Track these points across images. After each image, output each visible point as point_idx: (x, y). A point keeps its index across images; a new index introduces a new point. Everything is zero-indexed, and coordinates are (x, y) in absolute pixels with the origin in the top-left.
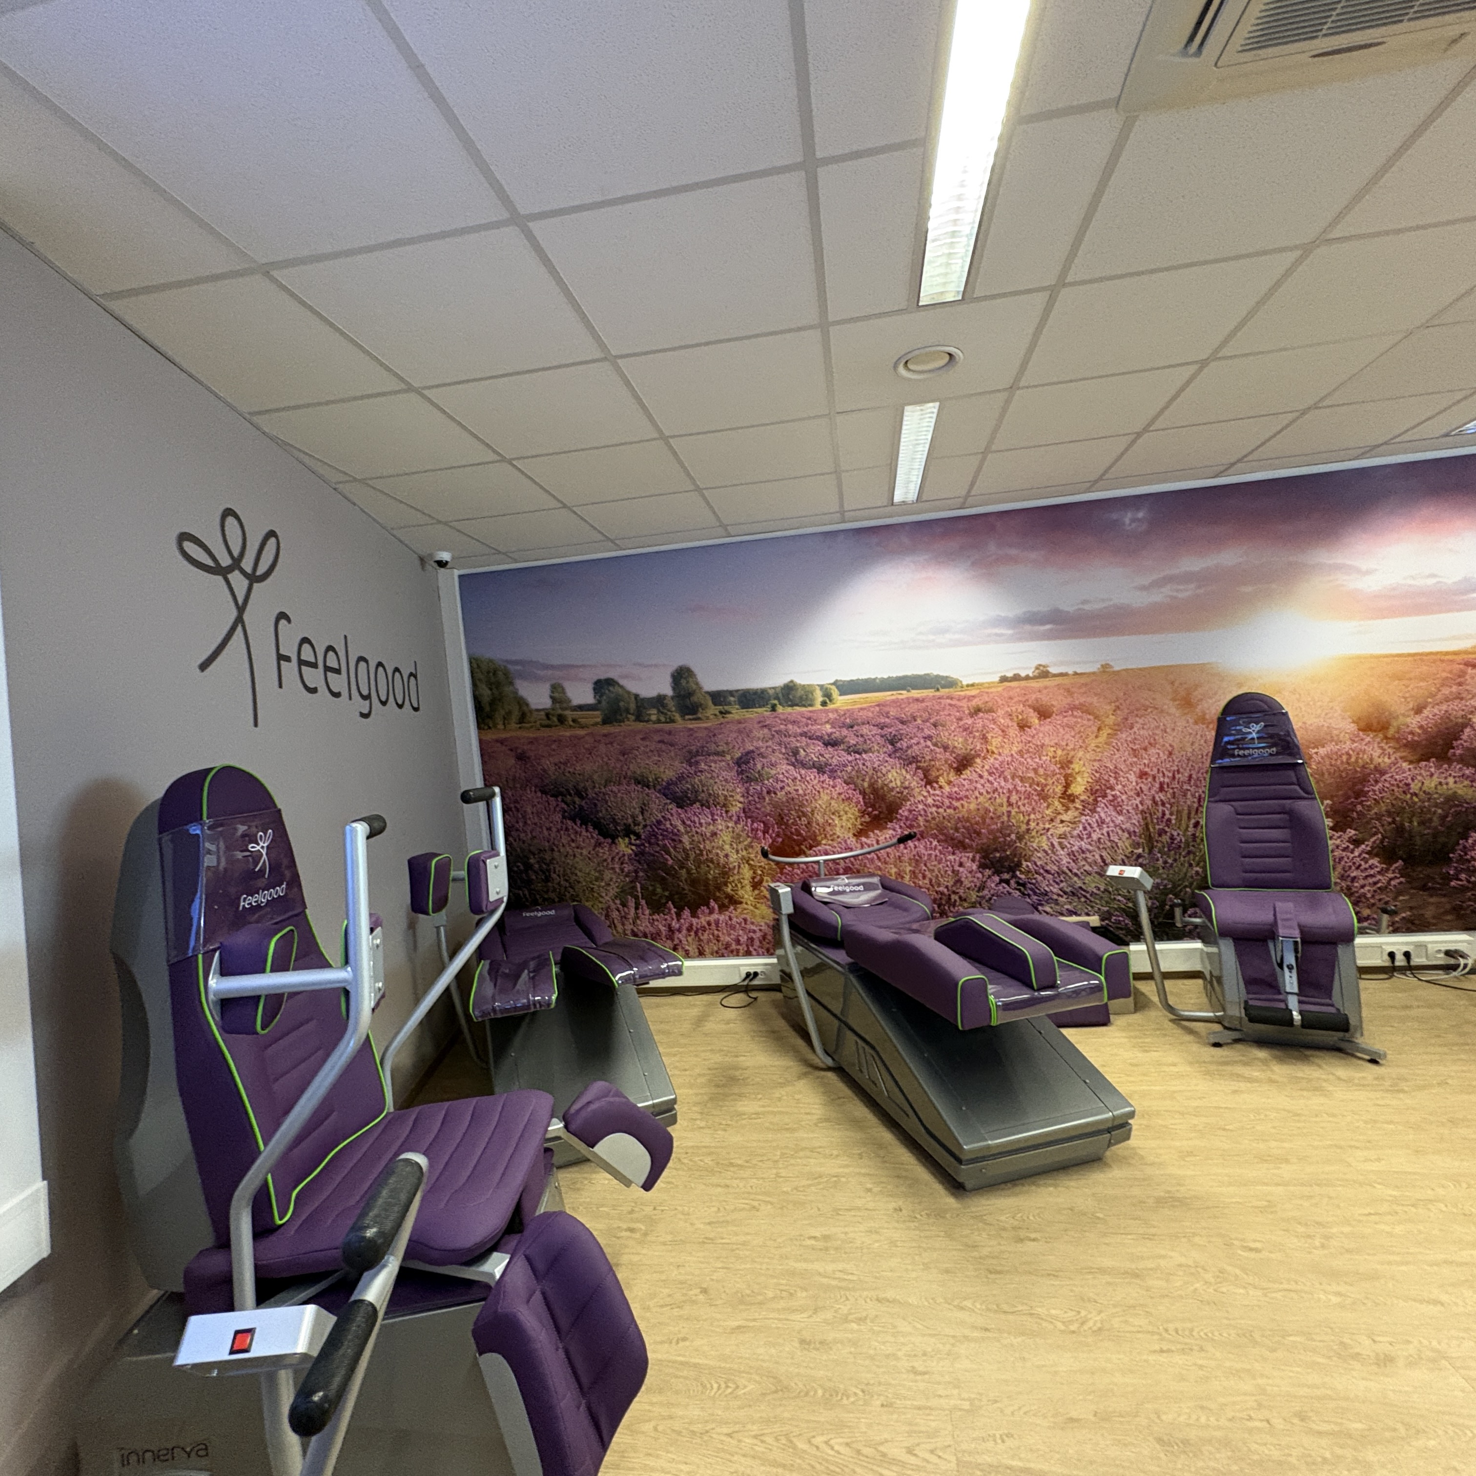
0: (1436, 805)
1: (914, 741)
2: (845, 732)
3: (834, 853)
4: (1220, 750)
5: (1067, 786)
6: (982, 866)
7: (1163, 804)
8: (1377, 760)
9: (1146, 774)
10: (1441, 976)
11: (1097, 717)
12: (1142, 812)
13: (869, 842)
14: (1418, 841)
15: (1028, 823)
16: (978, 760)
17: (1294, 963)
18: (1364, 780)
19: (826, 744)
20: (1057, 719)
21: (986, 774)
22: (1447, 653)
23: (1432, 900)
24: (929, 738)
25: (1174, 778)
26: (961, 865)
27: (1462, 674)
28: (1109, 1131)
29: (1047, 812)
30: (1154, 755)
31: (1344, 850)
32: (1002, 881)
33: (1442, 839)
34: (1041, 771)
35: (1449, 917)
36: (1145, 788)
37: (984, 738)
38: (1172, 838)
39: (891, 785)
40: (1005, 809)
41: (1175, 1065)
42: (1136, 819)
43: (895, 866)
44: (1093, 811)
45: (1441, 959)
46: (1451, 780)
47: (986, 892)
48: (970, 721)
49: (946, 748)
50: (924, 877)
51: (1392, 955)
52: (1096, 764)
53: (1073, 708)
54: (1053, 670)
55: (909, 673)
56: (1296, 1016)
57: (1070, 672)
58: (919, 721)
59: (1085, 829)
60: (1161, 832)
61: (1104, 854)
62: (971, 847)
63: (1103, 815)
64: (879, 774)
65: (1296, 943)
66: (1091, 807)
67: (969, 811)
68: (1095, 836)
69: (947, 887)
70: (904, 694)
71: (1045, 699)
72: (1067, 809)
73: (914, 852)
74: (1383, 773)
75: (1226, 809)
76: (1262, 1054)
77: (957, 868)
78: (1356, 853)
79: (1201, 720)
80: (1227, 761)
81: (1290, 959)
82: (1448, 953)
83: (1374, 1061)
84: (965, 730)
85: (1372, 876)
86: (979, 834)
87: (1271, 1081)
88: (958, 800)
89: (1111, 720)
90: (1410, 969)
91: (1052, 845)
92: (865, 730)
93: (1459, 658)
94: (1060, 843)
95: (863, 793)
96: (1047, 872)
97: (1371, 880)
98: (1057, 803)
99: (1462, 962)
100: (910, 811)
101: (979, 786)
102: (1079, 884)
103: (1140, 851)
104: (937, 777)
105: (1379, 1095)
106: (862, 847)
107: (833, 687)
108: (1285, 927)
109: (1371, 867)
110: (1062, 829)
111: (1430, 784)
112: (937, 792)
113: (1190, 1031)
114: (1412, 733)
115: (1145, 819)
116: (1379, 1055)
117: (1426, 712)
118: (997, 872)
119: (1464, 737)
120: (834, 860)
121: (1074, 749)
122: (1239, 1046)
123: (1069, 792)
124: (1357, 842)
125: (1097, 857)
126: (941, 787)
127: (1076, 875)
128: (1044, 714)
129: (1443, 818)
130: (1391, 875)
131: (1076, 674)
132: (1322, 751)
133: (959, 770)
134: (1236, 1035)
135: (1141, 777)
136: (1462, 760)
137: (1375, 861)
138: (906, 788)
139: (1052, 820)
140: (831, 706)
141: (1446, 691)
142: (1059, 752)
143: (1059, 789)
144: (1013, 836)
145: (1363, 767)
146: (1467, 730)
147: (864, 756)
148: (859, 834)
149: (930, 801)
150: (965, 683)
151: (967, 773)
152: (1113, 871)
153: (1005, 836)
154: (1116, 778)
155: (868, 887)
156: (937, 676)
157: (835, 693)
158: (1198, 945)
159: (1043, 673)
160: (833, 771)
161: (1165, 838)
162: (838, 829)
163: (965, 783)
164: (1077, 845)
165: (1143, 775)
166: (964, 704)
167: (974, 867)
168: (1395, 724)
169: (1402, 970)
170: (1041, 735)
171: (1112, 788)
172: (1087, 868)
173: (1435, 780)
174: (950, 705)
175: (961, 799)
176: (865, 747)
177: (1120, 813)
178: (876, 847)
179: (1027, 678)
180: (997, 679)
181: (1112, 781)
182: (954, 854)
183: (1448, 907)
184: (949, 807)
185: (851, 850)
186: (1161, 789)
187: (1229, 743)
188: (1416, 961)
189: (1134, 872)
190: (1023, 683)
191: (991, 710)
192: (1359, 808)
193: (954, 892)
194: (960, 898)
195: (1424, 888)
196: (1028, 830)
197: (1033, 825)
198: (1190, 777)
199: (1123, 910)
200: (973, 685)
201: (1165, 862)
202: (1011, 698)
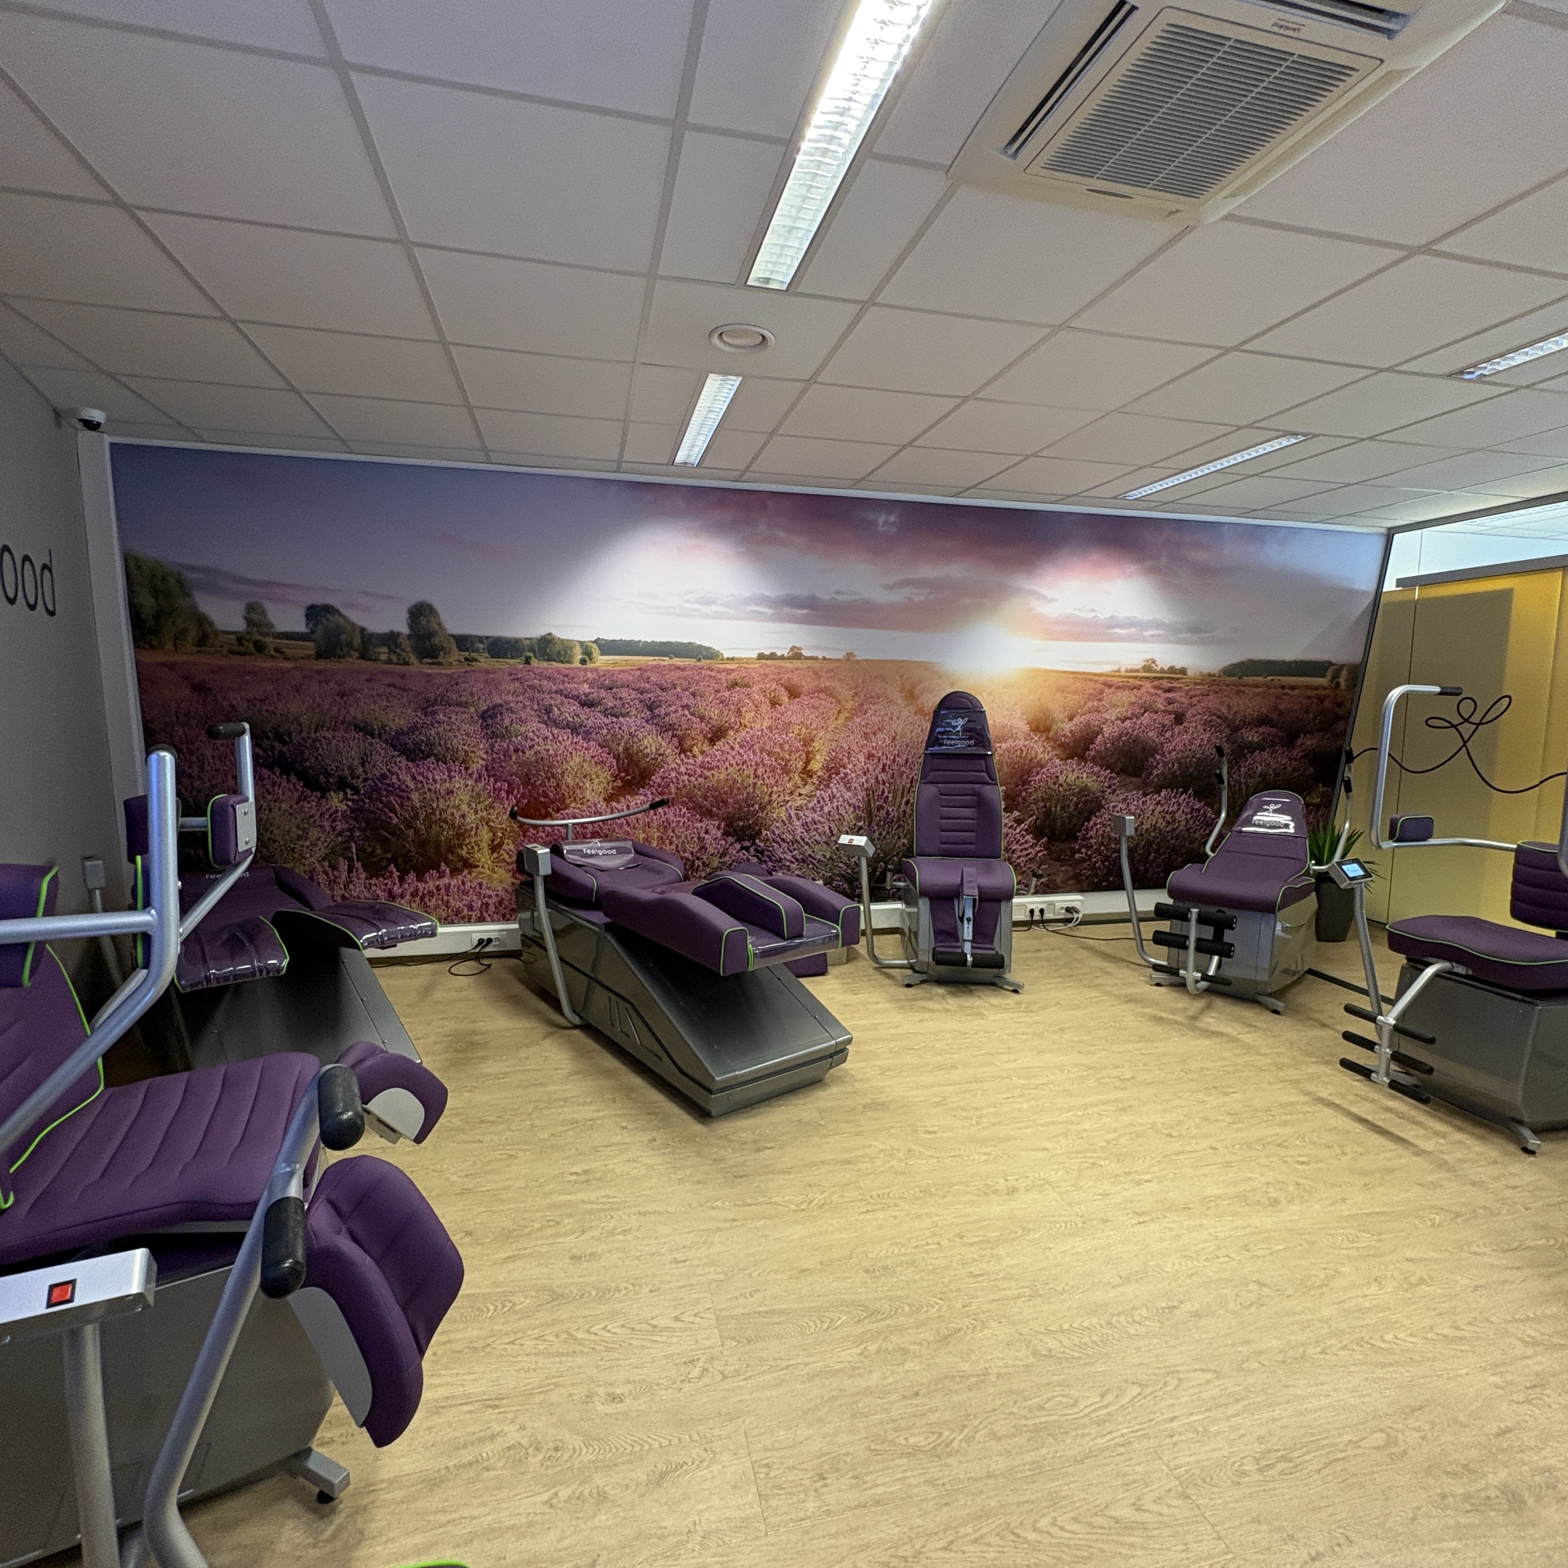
0: (1074, 794)
1: (673, 708)
2: (603, 693)
3: (583, 817)
4: (934, 739)
5: (807, 762)
6: (726, 834)
7: (884, 783)
8: (1040, 756)
9: (873, 755)
10: (1060, 927)
11: (838, 701)
12: (867, 789)
13: (619, 807)
14: (1059, 823)
15: (770, 795)
16: (731, 733)
17: (971, 916)
18: (1029, 772)
19: (583, 704)
20: (805, 699)
21: (737, 747)
22: (1095, 675)
23: (1063, 869)
24: (687, 707)
25: (894, 761)
26: (707, 832)
27: (1101, 692)
28: (831, 1056)
29: (789, 785)
30: (882, 739)
31: (1011, 827)
32: (742, 848)
33: (1074, 821)
34: (786, 747)
35: (1072, 882)
36: (871, 768)
37: (739, 712)
38: (888, 813)
39: (645, 751)
40: (751, 781)
41: (877, 1003)
42: (861, 795)
43: (644, 832)
44: (827, 786)
45: (1062, 915)
46: (1085, 775)
47: (727, 858)
48: (727, 694)
49: (702, 718)
50: (671, 844)
51: (1032, 911)
52: (834, 744)
53: (821, 691)
54: (806, 653)
55: (673, 640)
56: (969, 958)
57: (820, 657)
58: (679, 690)
59: (819, 802)
60: (880, 808)
61: (832, 825)
62: (717, 815)
63: (835, 790)
64: (635, 740)
65: (974, 900)
66: (825, 782)
67: (718, 781)
68: (826, 809)
69: (692, 853)
70: (666, 661)
71: (796, 680)
72: (805, 784)
73: (664, 818)
74: (1042, 767)
75: (933, 789)
76: (940, 990)
77: (702, 835)
78: (1018, 830)
79: (920, 711)
80: (936, 749)
81: (969, 913)
82: (1069, 910)
83: (1015, 991)
84: (722, 702)
85: (1026, 849)
86: (725, 803)
87: (947, 1010)
88: (709, 769)
89: (850, 705)
90: (1043, 922)
91: (790, 816)
92: (624, 693)
93: (1102, 679)
94: (797, 815)
95: (617, 757)
96: (783, 840)
97: (1025, 853)
98: (797, 778)
99: (1076, 916)
100: (663, 778)
101: (730, 757)
102: (809, 852)
103: (861, 823)
104: (692, 746)
105: (1017, 1015)
106: (612, 812)
107: (595, 646)
108: (968, 887)
109: (1026, 842)
110: (799, 802)
111: (1072, 777)
112: (691, 761)
113: (890, 977)
114: (1064, 736)
115: (868, 795)
116: (1019, 986)
117: (1075, 720)
118: (739, 840)
119: (1097, 741)
120: (582, 824)
121: (816, 729)
122: (924, 986)
123: (809, 768)
124: (1019, 821)
125: (827, 828)
126: (694, 756)
127: (807, 843)
128: (794, 693)
129: (1076, 805)
130: (1038, 849)
131: (824, 658)
132: (1004, 746)
133: (712, 741)
134: (924, 977)
135: (868, 758)
136: (1093, 760)
137: (1029, 837)
138: (660, 755)
139: (792, 793)
140: (590, 665)
141: (1090, 704)
142: (804, 730)
143: (800, 765)
144: (757, 807)
145: (1031, 761)
146: (1100, 736)
147: (621, 719)
148: (609, 799)
149: (683, 769)
150: (725, 656)
151: (719, 744)
152: (844, 839)
153: (749, 806)
154: (848, 758)
155: (621, 851)
156: (700, 646)
157: (596, 651)
158: (899, 906)
159: (796, 655)
160: (587, 733)
161: (883, 813)
162: (588, 792)
163: (717, 753)
164: (811, 816)
165: (870, 756)
166: (723, 676)
167: (719, 834)
168: (1054, 727)
169: (1037, 923)
170: (789, 713)
171: (844, 767)
172: (817, 837)
173: (1075, 774)
174: (710, 676)
175: (712, 769)
176: (623, 711)
177: (849, 789)
178: (626, 812)
179: (782, 658)
180: (755, 656)
181: (845, 760)
182: (701, 821)
183: (1071, 874)
184: (700, 776)
185: (601, 814)
186: (884, 770)
187: (942, 733)
188: (1047, 916)
189: (861, 841)
190: (778, 663)
191: (747, 686)
192: (1024, 794)
193: (698, 858)
194: (703, 863)
195: (1058, 859)
196: (770, 801)
197: (774, 797)
198: (907, 761)
199: (843, 876)
200: (732, 659)
201: (880, 834)
202: (766, 675)
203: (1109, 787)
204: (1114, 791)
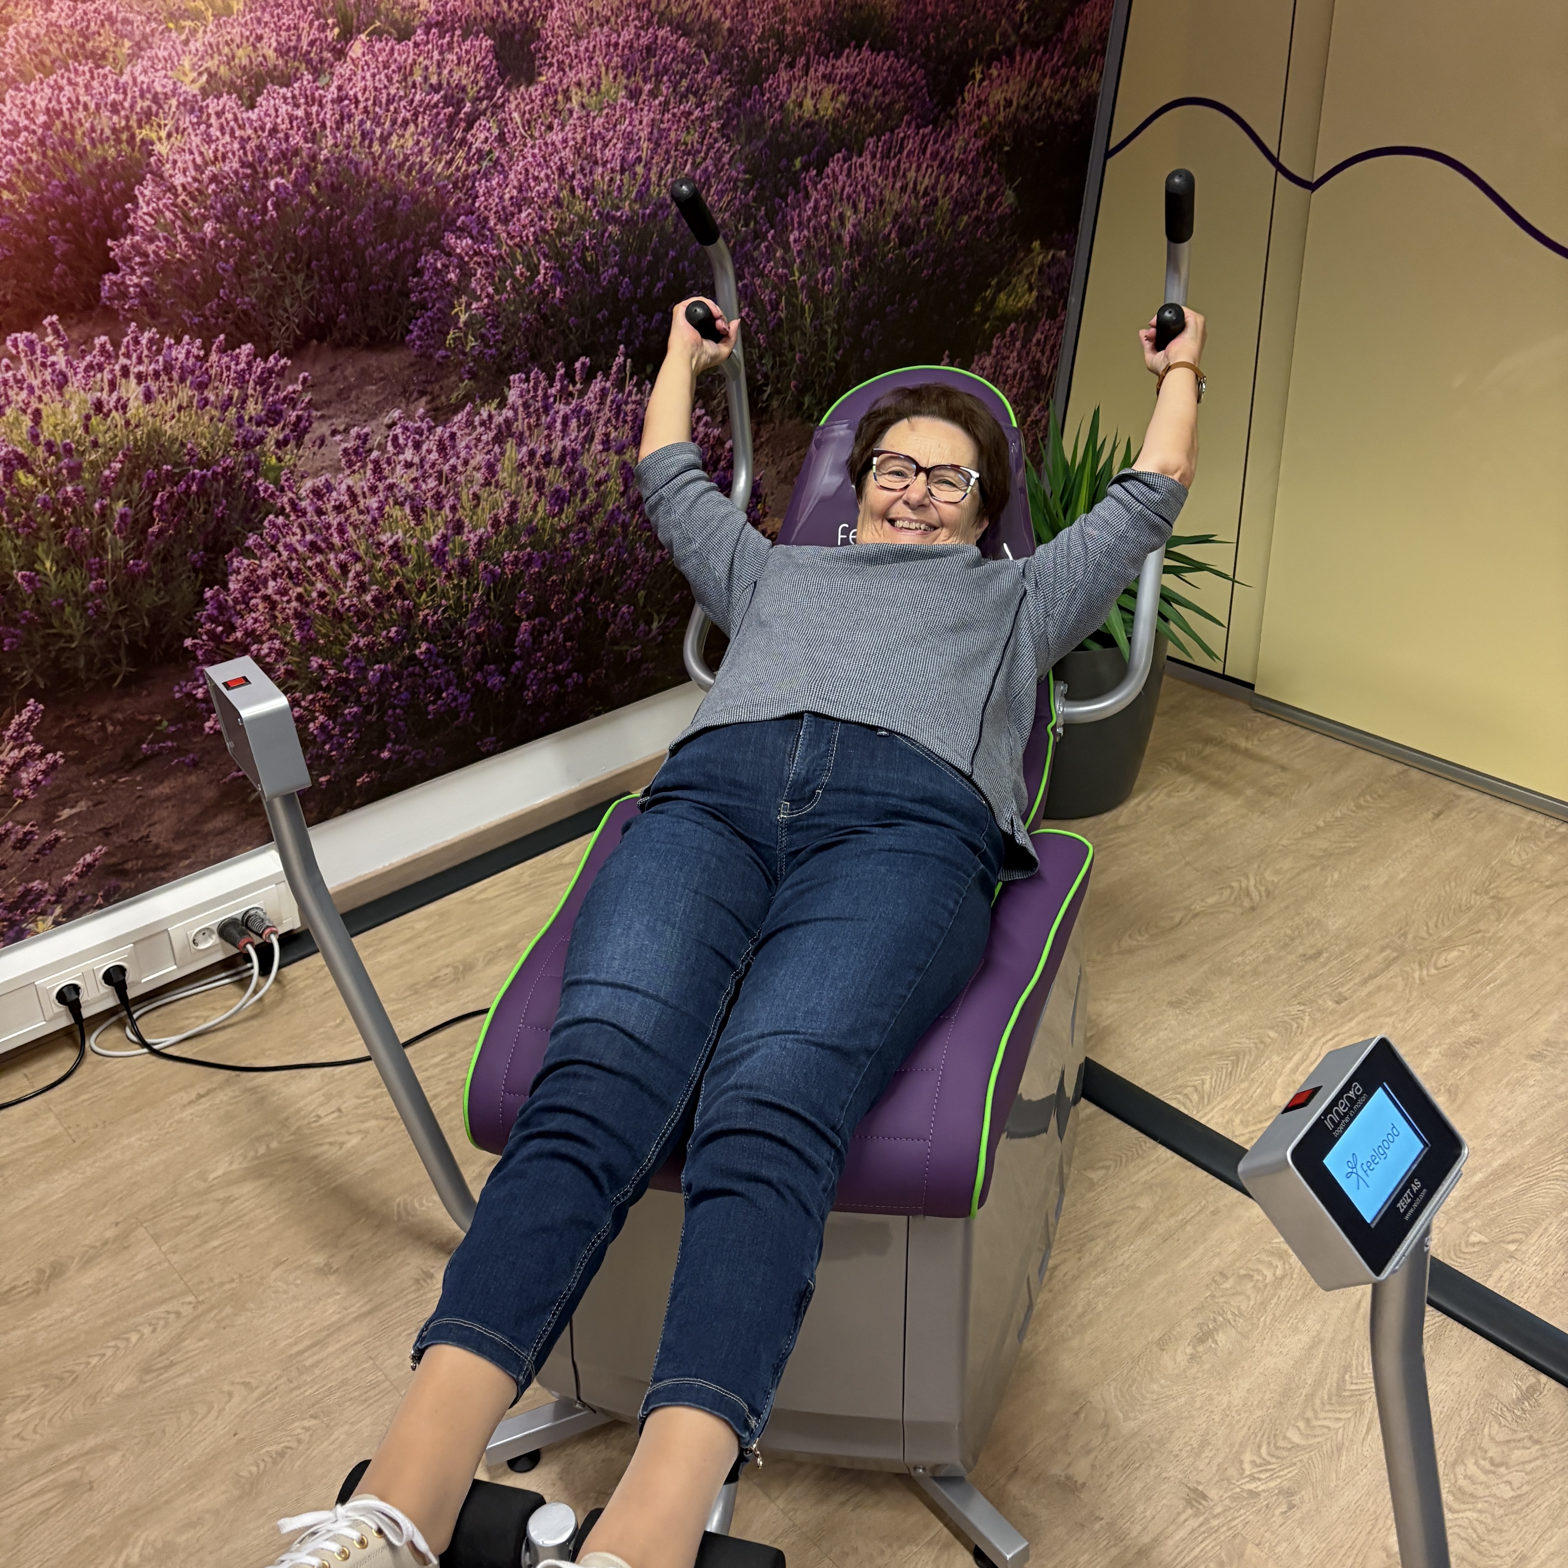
0: (105, 488)
33: (150, 599)
45: (213, 953)
46: (132, 390)
51: (69, 994)
82: (229, 929)
111: (64, 416)
119: (142, 219)
129: (136, 527)
136: (151, 311)
146: (147, 190)
169: (110, 1019)
173: (79, 397)
183: (210, 793)
188: (141, 981)
195: (130, 762)
203: (273, 416)
204: (299, 430)
